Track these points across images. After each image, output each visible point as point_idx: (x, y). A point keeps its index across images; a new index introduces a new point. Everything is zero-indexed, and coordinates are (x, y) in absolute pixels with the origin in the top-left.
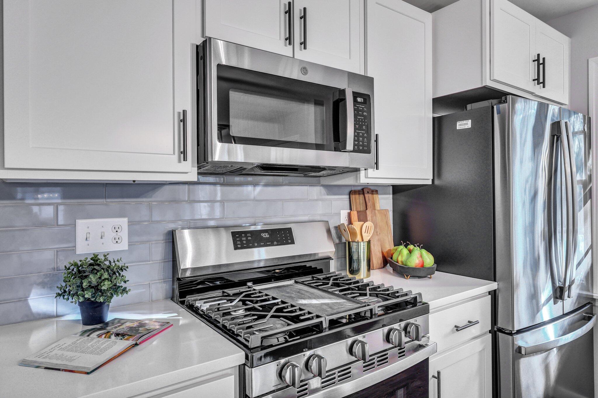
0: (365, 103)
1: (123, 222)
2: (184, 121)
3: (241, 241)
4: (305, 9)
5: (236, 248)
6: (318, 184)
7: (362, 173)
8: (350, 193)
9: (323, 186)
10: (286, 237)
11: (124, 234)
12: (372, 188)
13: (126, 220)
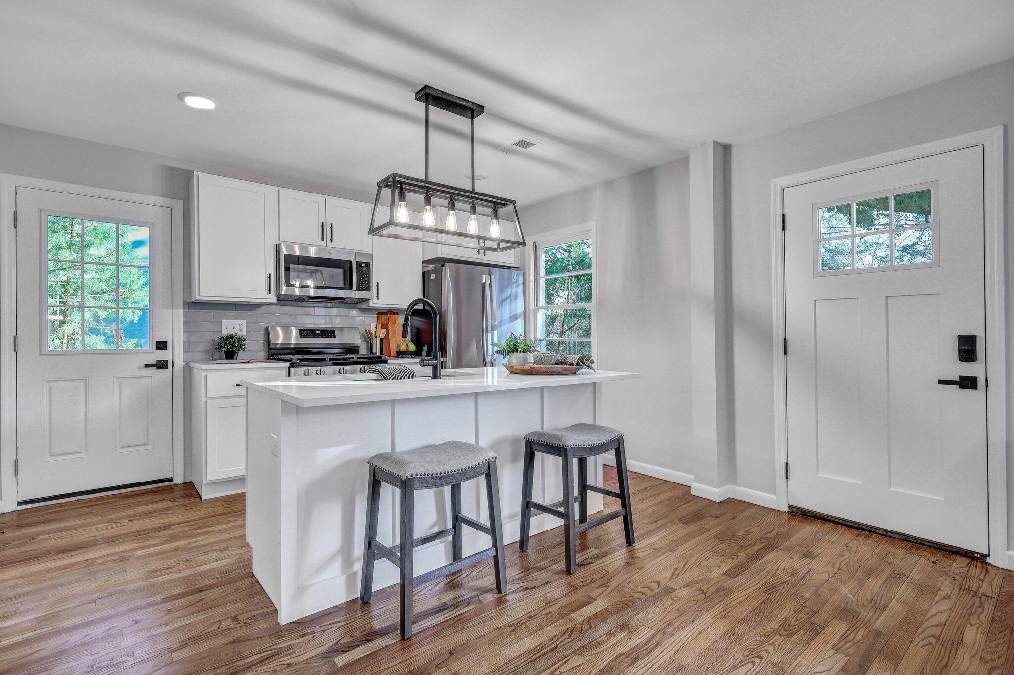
0: (367, 266)
1: (244, 322)
2: (270, 277)
3: (304, 333)
4: (332, 224)
5: (301, 336)
6: (356, 308)
7: (371, 302)
8: (379, 313)
9: (360, 309)
10: (331, 333)
11: (244, 327)
12: (395, 311)
13: (245, 321)
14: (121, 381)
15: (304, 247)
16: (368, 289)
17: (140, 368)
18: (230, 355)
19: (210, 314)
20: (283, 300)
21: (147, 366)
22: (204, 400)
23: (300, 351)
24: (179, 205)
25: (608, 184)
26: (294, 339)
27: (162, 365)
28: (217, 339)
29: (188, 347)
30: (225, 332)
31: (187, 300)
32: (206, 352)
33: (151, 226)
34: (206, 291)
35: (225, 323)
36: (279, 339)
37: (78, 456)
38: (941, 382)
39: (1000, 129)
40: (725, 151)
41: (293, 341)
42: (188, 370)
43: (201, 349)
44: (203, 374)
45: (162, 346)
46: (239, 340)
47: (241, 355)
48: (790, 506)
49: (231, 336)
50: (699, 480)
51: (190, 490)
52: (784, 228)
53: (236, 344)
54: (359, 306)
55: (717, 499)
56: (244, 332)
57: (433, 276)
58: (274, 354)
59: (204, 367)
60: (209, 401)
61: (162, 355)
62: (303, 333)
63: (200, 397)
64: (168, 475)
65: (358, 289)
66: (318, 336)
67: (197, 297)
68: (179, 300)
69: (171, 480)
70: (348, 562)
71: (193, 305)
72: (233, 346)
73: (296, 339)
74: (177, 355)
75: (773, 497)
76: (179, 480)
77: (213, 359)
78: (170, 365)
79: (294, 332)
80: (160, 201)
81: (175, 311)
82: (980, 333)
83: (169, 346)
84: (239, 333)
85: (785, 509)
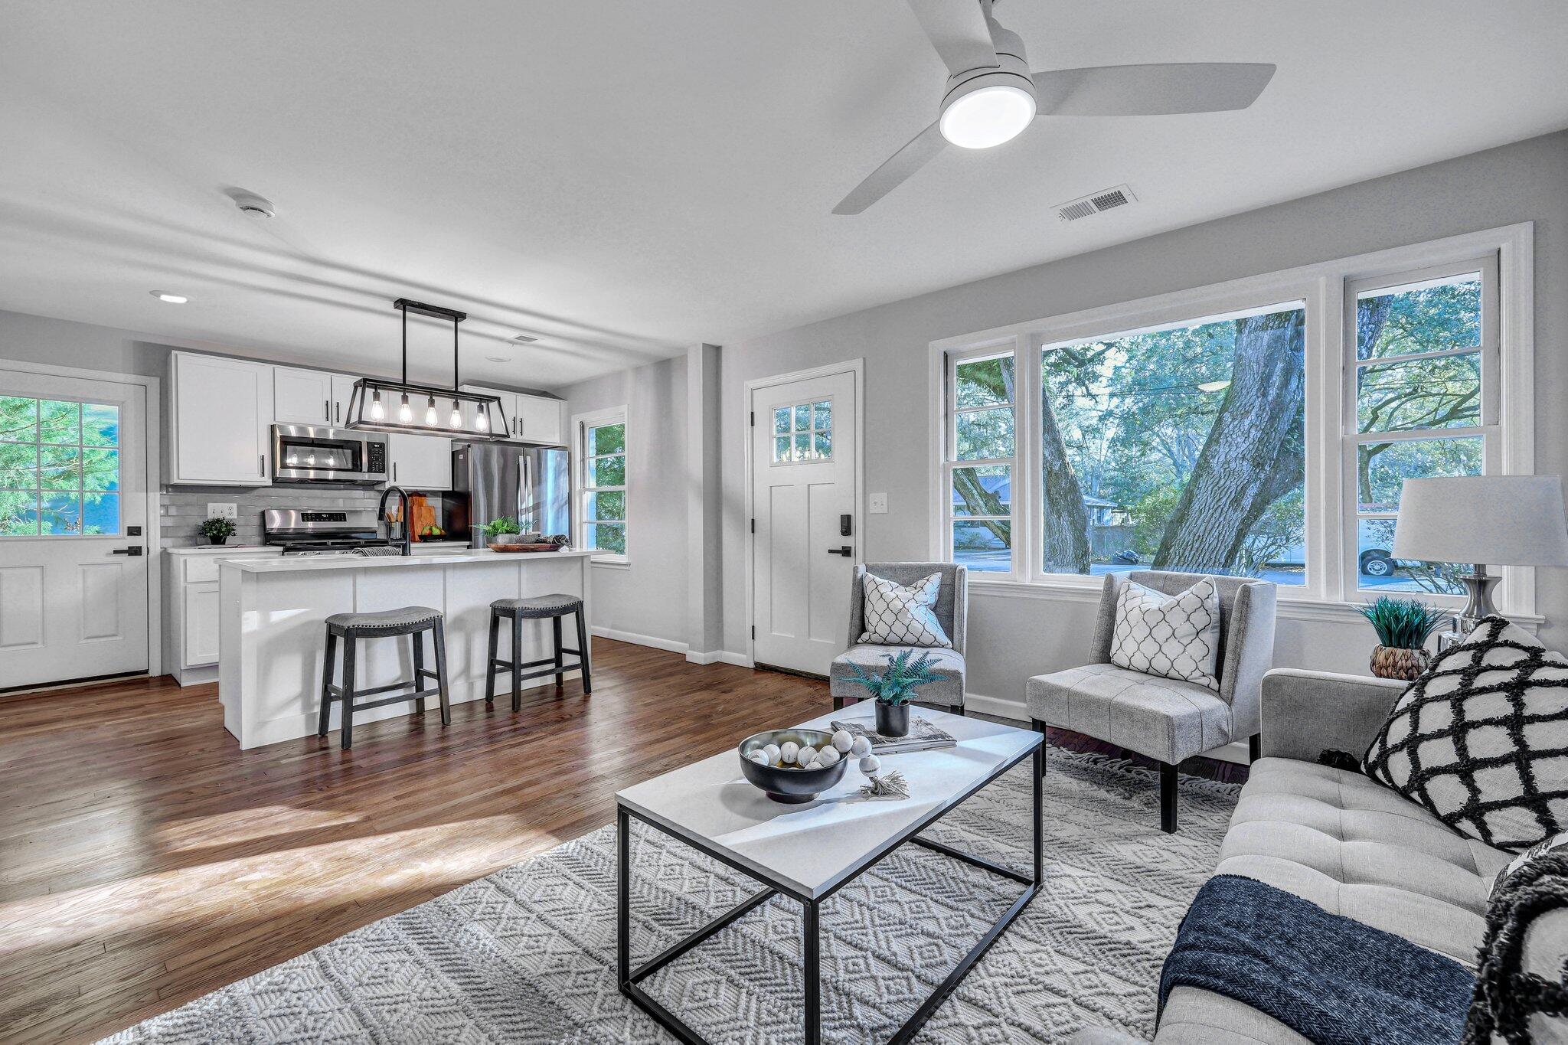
0: (380, 446)
1: (234, 505)
2: (263, 459)
3: (308, 517)
4: (338, 403)
5: (303, 520)
7: (389, 483)
8: (401, 495)
10: (340, 517)
11: (235, 511)
12: (427, 493)
13: (236, 504)
14: (85, 568)
15: (302, 429)
16: (382, 470)
17: (108, 554)
18: (218, 540)
19: (191, 497)
20: (278, 482)
21: (116, 552)
22: (182, 584)
23: (300, 534)
24: (154, 383)
25: (638, 369)
26: (294, 522)
27: (135, 551)
28: (201, 524)
29: (165, 532)
30: (211, 517)
31: (165, 482)
32: (191, 537)
33: (121, 405)
34: (186, 472)
35: (211, 506)
36: (276, 522)
37: (34, 646)
38: (831, 551)
39: (861, 360)
40: (714, 354)
41: (293, 526)
42: (166, 557)
43: (183, 534)
44: (182, 559)
45: (134, 531)
46: (227, 525)
47: (229, 539)
48: (756, 664)
49: (218, 521)
50: (692, 648)
51: (168, 681)
52: (752, 425)
53: (224, 529)
54: (376, 487)
55: (703, 663)
56: (235, 516)
57: (461, 457)
58: (269, 538)
59: (183, 551)
60: (188, 586)
61: (134, 541)
62: (306, 517)
63: (180, 583)
64: (143, 667)
65: (370, 470)
66: (324, 520)
67: (175, 481)
68: (155, 481)
69: (146, 672)
70: (307, 705)
71: (171, 488)
72: (220, 531)
73: (296, 523)
74: (154, 541)
75: (744, 656)
76: (155, 671)
77: (196, 544)
78: (144, 551)
79: (294, 515)
80: (132, 378)
81: (151, 494)
82: (853, 514)
83: (144, 531)
84: (228, 517)
85: (752, 666)
